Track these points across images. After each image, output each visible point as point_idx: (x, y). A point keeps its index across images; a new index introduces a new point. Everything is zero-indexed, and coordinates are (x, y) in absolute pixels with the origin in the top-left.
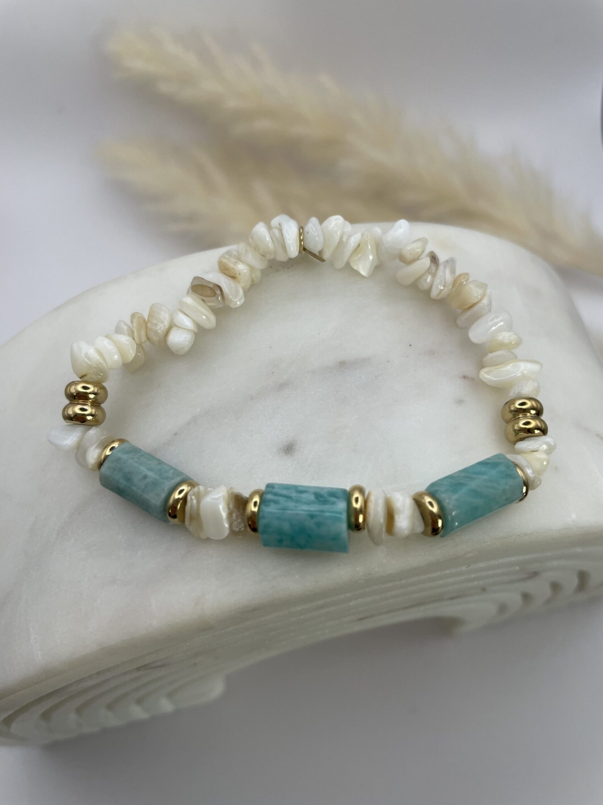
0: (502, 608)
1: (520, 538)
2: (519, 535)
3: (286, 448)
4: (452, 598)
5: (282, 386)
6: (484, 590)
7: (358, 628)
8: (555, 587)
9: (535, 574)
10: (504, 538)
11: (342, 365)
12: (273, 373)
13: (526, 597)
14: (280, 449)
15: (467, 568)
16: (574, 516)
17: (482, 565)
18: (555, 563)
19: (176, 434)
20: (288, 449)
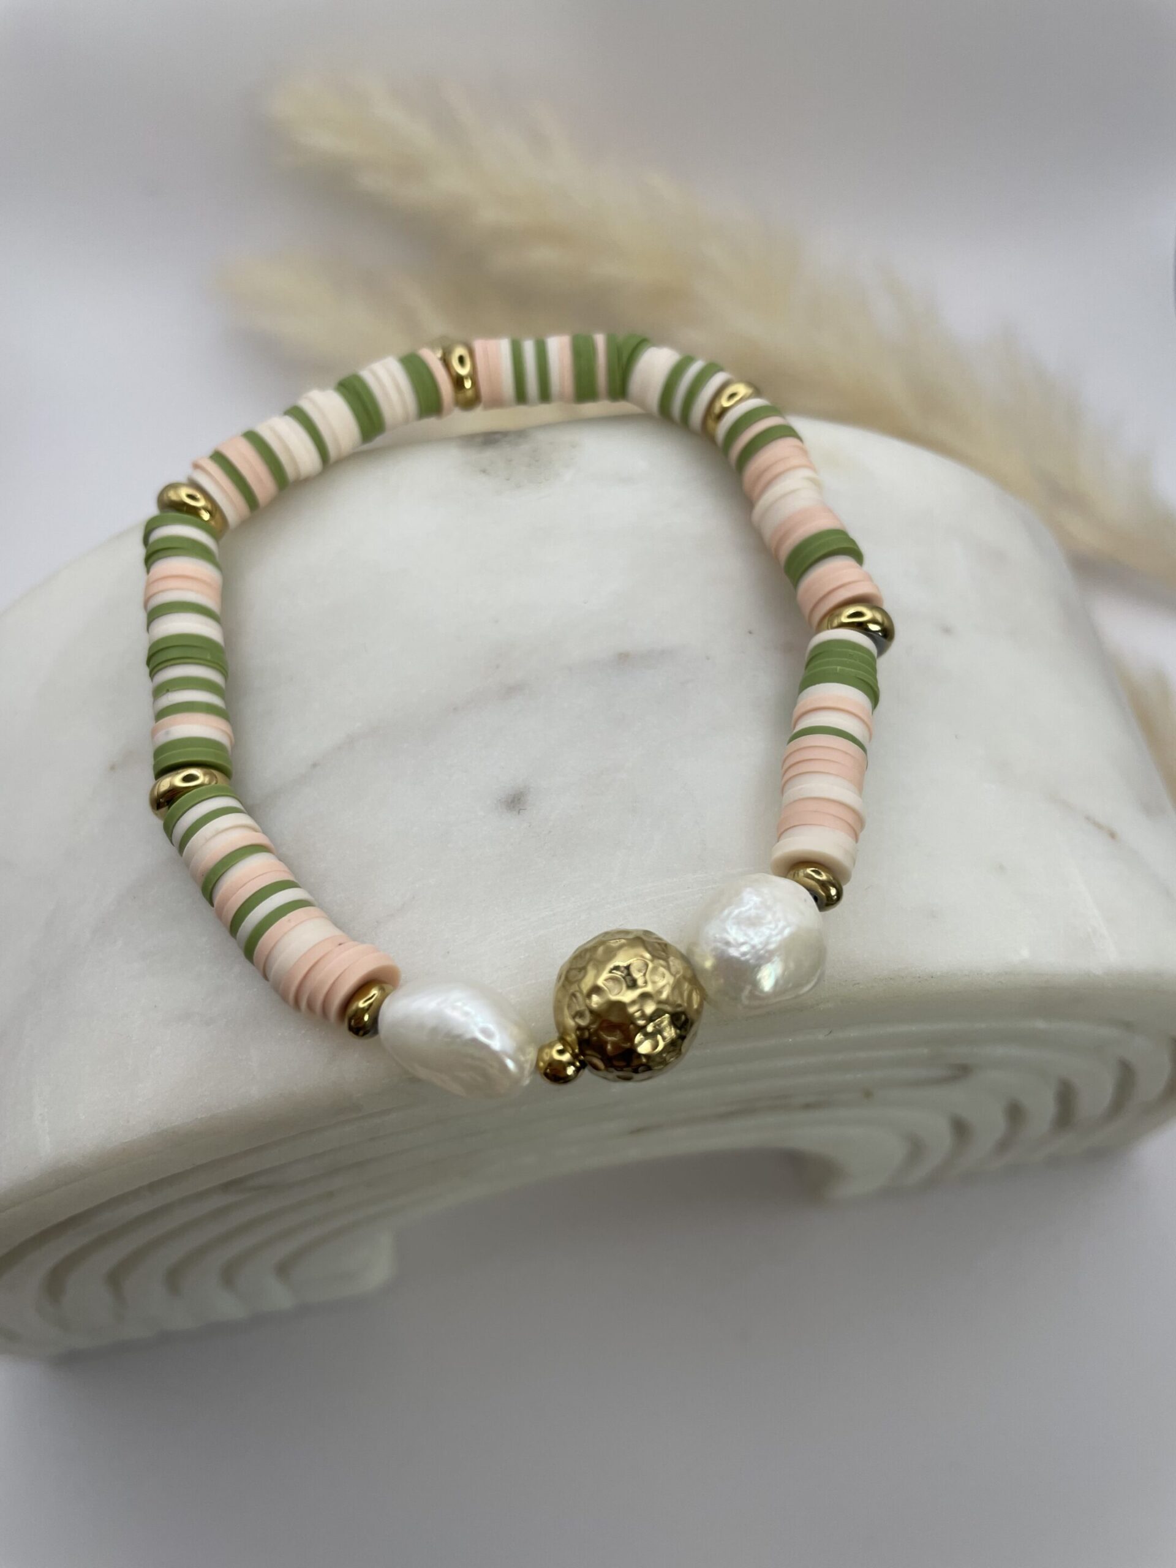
0: (916, 1149)
1: (920, 982)
2: (919, 977)
3: (510, 801)
4: (807, 1106)
5: (511, 691)
6: (868, 1094)
7: (635, 1151)
8: (1015, 1113)
9: (962, 1071)
10: (891, 979)
11: (624, 659)
12: (498, 667)
13: (961, 1129)
14: (500, 800)
15: (825, 1036)
16: (1025, 953)
17: (853, 1033)
18: (1000, 1051)
19: (314, 765)
20: (513, 801)
